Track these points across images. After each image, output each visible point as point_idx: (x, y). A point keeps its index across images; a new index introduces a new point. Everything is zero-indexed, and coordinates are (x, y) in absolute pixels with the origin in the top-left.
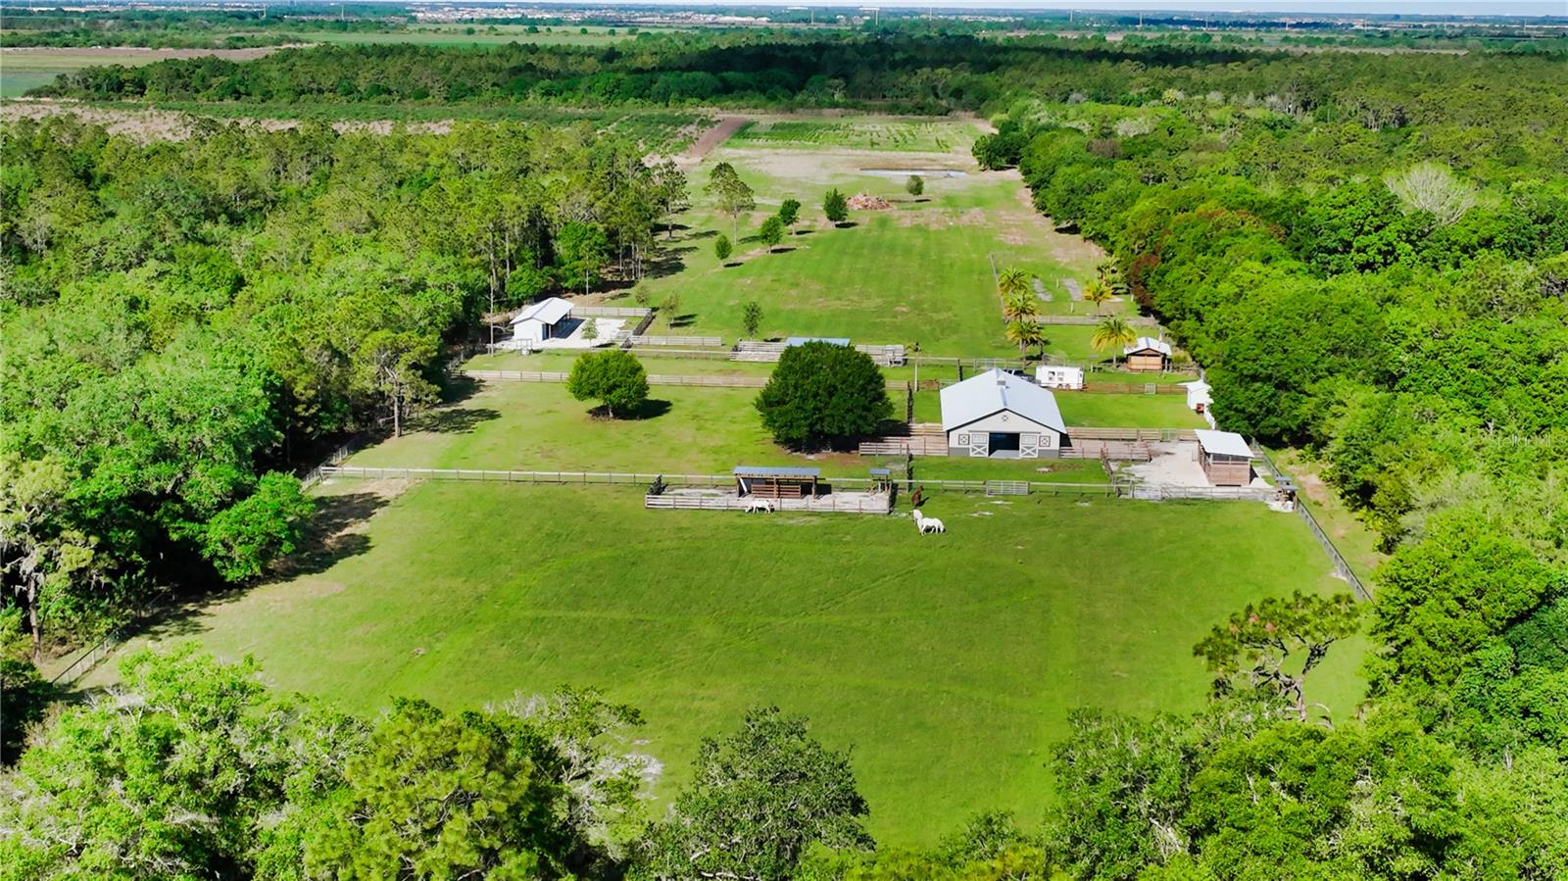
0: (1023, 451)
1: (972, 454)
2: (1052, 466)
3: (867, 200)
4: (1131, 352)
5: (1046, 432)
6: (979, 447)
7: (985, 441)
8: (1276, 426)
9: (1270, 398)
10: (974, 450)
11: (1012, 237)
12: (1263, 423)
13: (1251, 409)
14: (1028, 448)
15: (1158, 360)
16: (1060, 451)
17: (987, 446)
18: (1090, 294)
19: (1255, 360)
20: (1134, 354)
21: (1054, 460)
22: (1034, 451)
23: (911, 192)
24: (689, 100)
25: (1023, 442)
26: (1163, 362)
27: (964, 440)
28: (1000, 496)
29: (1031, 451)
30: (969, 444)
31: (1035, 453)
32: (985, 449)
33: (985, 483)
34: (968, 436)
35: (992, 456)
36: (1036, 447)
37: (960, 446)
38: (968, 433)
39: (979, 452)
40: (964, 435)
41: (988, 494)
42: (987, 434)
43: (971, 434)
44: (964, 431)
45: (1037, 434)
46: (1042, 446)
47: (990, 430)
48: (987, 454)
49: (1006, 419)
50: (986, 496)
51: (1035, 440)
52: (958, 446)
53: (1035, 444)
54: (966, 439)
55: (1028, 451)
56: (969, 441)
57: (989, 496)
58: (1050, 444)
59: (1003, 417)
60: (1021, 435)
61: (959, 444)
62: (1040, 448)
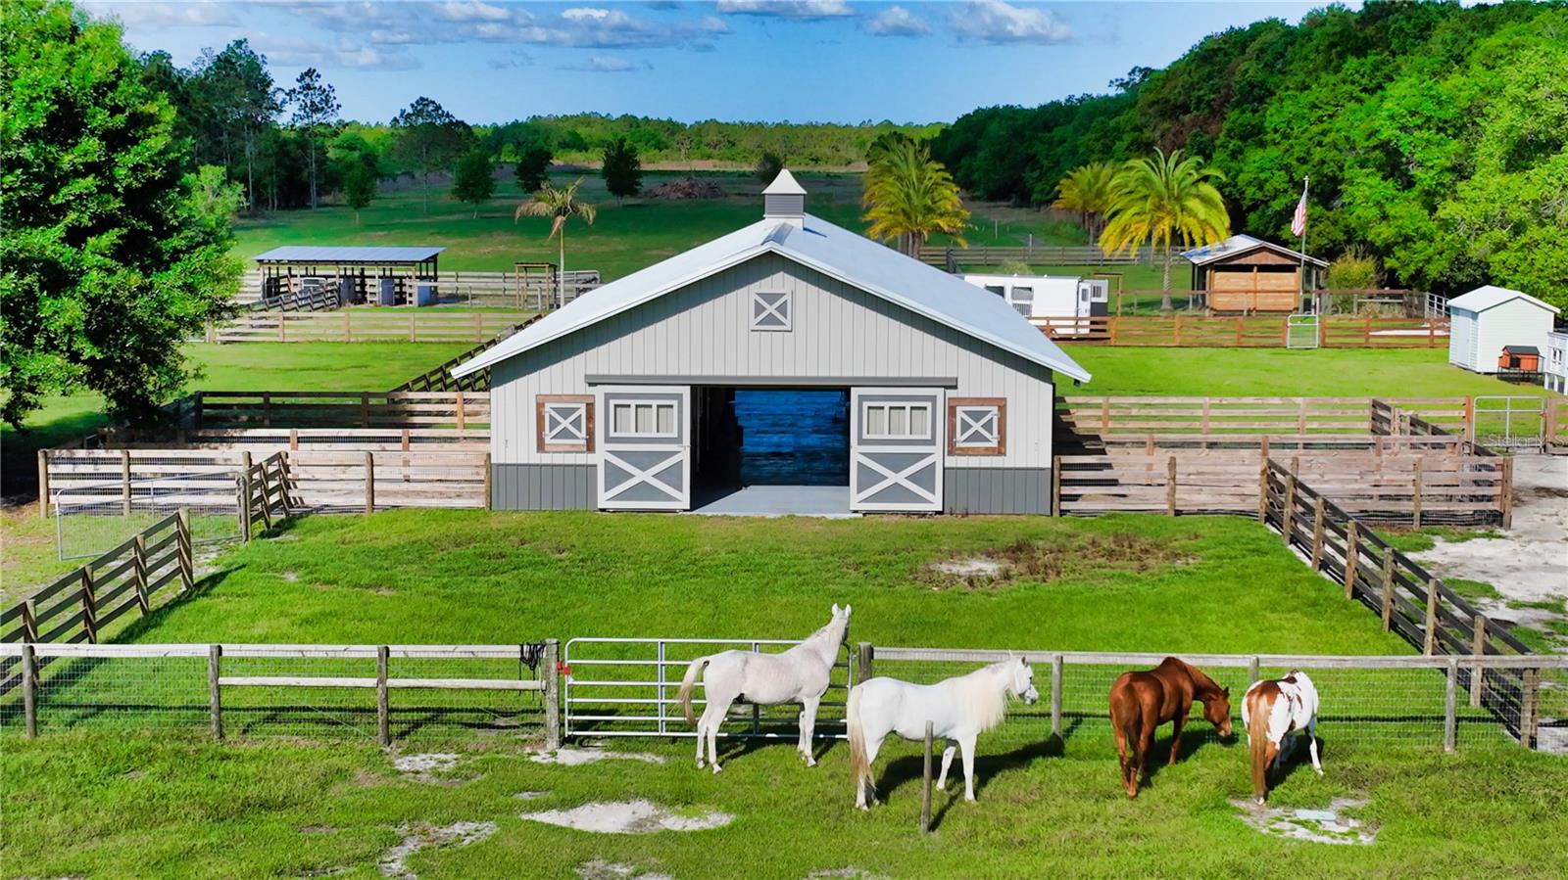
0: (869, 477)
1: (604, 499)
2: (1019, 550)
3: (692, 186)
5: (979, 377)
6: (643, 461)
10: (615, 476)
14: (896, 463)
15: (1291, 280)
16: (1054, 477)
17: (684, 455)
20: (1220, 265)
21: (1028, 516)
22: (924, 478)
27: (565, 423)
28: (647, 757)
29: (910, 478)
30: (590, 447)
31: (933, 491)
32: (671, 476)
33: (532, 660)
34: (590, 407)
35: (707, 511)
36: (936, 454)
37: (546, 459)
38: (583, 389)
39: (643, 490)
40: (559, 398)
41: (566, 741)
42: (686, 391)
43: (599, 392)
44: (564, 377)
45: (939, 392)
46: (965, 452)
47: (696, 372)
48: (684, 499)
49: (782, 309)
50: (542, 757)
51: (929, 424)
52: (536, 458)
53: (932, 442)
54: (576, 423)
55: (893, 478)
56: (590, 433)
57: (570, 757)
58: (1002, 442)
59: (771, 298)
60: (855, 392)
61: (541, 446)
62: (953, 462)
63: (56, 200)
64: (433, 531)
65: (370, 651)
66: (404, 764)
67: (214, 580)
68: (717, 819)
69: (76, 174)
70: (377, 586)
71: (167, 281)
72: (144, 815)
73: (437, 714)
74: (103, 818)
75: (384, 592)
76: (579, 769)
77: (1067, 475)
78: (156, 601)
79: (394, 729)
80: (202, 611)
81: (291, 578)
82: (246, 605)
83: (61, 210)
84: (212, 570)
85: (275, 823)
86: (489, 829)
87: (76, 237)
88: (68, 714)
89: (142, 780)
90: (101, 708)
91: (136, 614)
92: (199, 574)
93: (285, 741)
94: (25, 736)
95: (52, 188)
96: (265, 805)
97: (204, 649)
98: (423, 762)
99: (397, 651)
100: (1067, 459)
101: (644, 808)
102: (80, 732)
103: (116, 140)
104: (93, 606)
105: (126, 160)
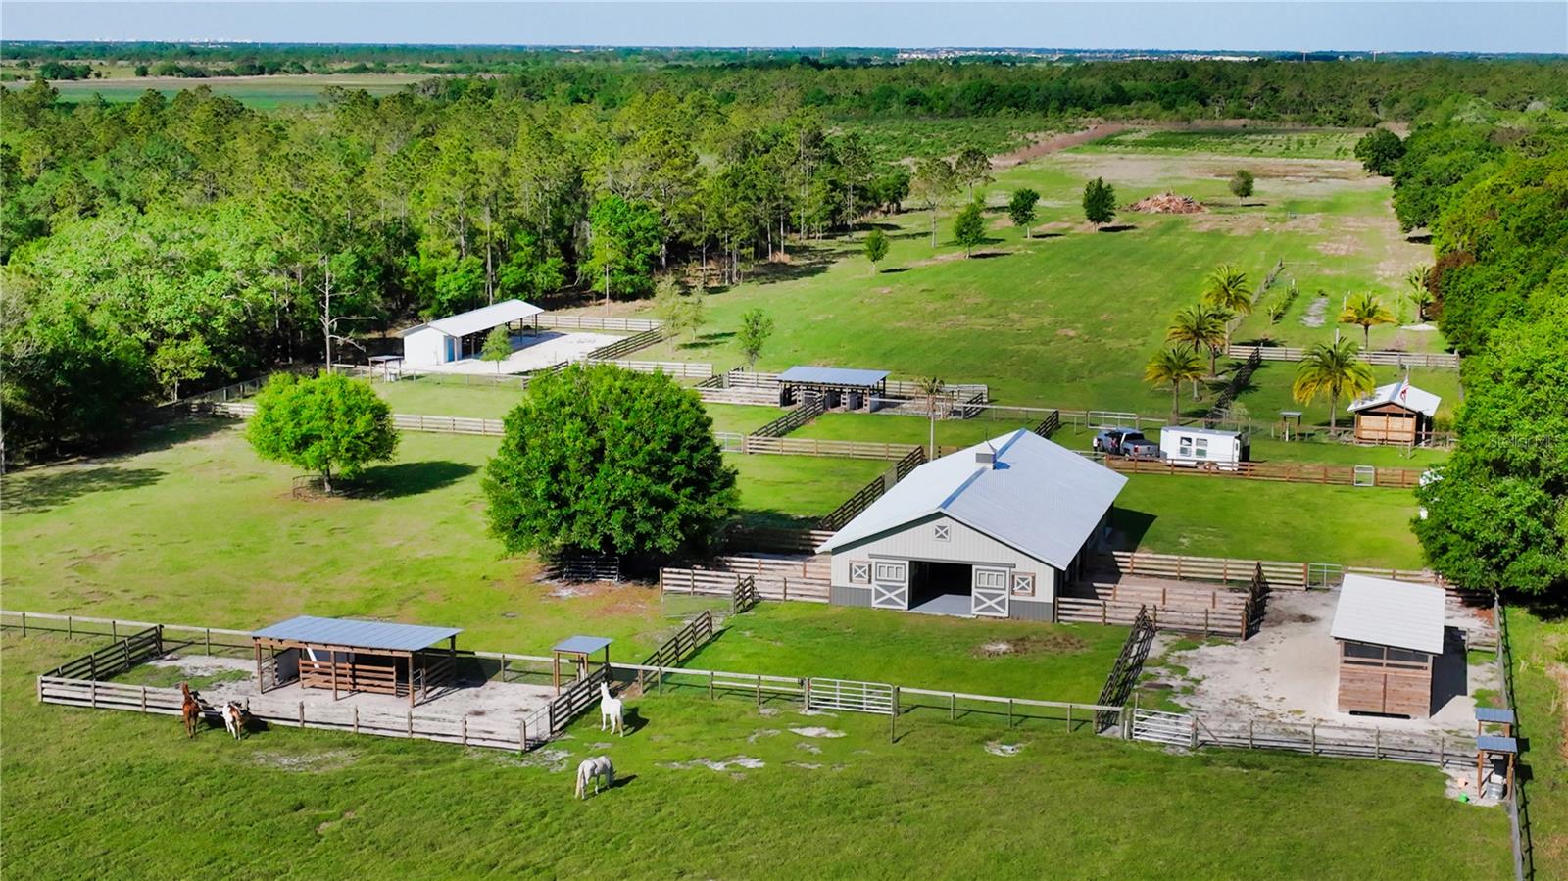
0: (979, 602)
1: (875, 603)
2: (1022, 640)
3: (1170, 201)
4: (1360, 406)
5: (1024, 565)
6: (891, 589)
7: (903, 580)
8: (1542, 572)
9: (1532, 511)
10: (879, 594)
11: (1335, 246)
12: (1515, 566)
13: (1487, 535)
14: (991, 597)
15: (1410, 424)
16: (1055, 606)
17: (906, 587)
18: (1351, 313)
19: (1504, 430)
20: (1364, 412)
21: (1045, 623)
22: (1001, 603)
23: (1236, 192)
24: (1071, 110)
25: (979, 582)
26: (1418, 428)
27: (860, 572)
28: (833, 715)
29: (996, 603)
30: (870, 582)
31: (1004, 608)
32: (901, 596)
33: (802, 683)
34: (870, 566)
35: (916, 610)
36: (1006, 594)
37: (852, 585)
38: (867, 559)
39: (890, 601)
40: (859, 562)
41: (810, 708)
42: (907, 563)
43: (874, 561)
44: (860, 554)
45: (1008, 570)
46: (1018, 594)
47: (911, 555)
48: (906, 605)
49: (946, 532)
50: (802, 713)
51: (1004, 581)
52: (849, 585)
53: (1004, 589)
54: (865, 572)
55: (989, 603)
56: (870, 576)
57: (810, 713)
58: (1033, 591)
59: (942, 528)
60: (974, 568)
61: (851, 580)
62: (1013, 597)
63: (671, 474)
64: (805, 614)
65: (756, 677)
66: (762, 711)
67: (721, 633)
68: (842, 734)
69: (678, 463)
70: (776, 640)
71: (713, 500)
72: (690, 721)
73: (778, 694)
74: (679, 721)
75: (779, 644)
76: (812, 717)
77: (1061, 605)
78: (699, 643)
79: (763, 700)
80: (715, 648)
81: (747, 633)
82: (729, 647)
83: (673, 478)
84: (721, 628)
85: (723, 725)
86: (779, 732)
87: (677, 488)
88: (671, 686)
89: (690, 710)
90: (680, 685)
91: (692, 649)
92: (715, 630)
93: (732, 701)
94: (658, 694)
95: (669, 468)
96: (721, 721)
97: (709, 673)
98: (767, 711)
99: (763, 678)
100: (1061, 599)
101: (823, 730)
102: (673, 694)
103: (693, 449)
104: (678, 649)
105: (697, 456)
